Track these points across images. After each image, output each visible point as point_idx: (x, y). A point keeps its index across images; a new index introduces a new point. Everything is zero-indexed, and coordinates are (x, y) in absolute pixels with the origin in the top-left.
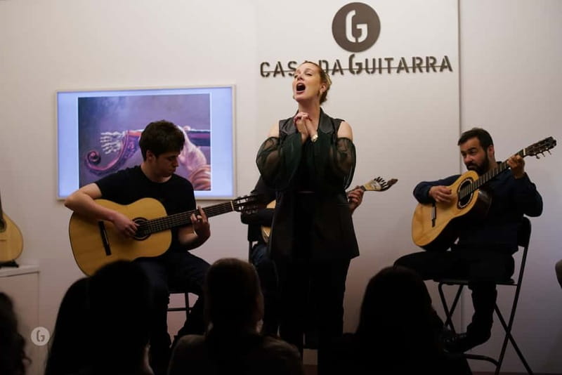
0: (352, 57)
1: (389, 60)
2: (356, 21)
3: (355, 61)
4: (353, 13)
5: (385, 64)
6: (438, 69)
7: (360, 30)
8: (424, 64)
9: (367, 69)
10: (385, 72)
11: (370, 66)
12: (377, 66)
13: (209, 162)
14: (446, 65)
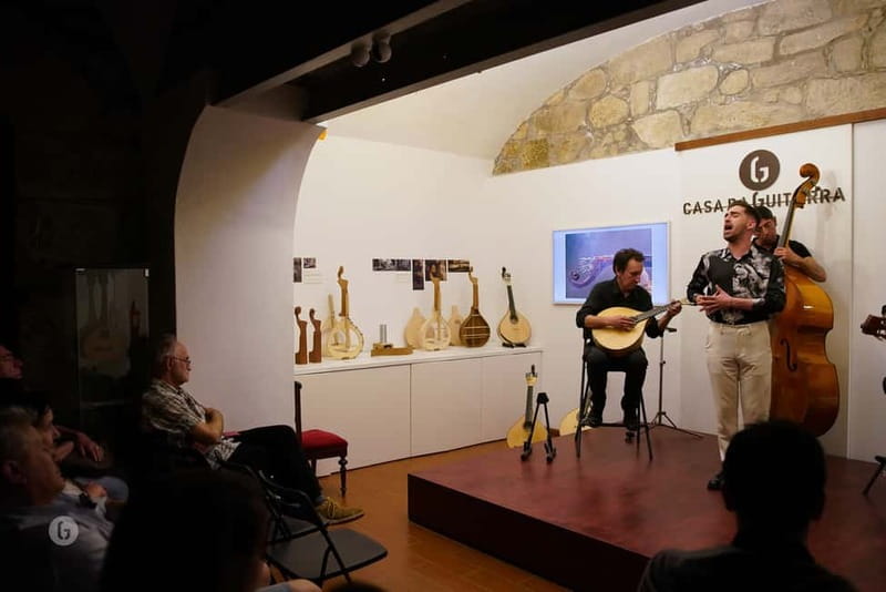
0: (756, 194)
1: (787, 195)
2: (758, 165)
3: (757, 197)
4: (757, 159)
5: (783, 199)
6: (831, 200)
7: (762, 173)
8: (819, 196)
9: (768, 203)
10: (783, 205)
11: (771, 200)
12: (777, 200)
13: (651, 279)
14: (839, 196)
